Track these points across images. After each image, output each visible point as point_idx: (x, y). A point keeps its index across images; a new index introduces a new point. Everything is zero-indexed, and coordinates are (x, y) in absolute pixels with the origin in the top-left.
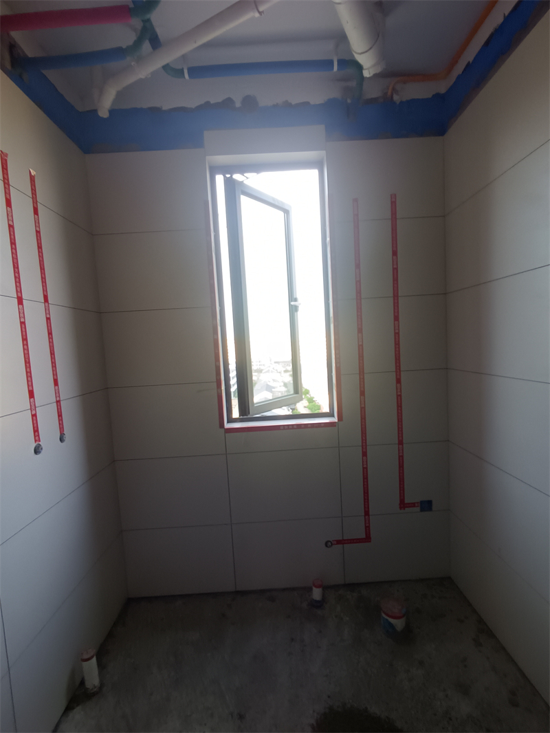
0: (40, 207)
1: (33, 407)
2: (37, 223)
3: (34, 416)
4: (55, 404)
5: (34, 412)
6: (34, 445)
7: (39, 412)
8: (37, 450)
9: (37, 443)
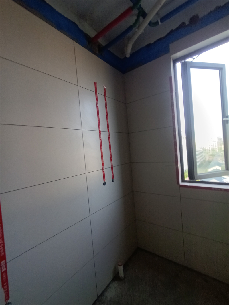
0: (107, 98)
1: (103, 169)
2: (106, 104)
3: (104, 172)
4: (111, 168)
5: (103, 171)
6: (103, 182)
7: (105, 170)
8: (104, 184)
9: (105, 181)
